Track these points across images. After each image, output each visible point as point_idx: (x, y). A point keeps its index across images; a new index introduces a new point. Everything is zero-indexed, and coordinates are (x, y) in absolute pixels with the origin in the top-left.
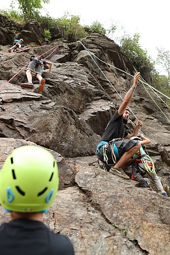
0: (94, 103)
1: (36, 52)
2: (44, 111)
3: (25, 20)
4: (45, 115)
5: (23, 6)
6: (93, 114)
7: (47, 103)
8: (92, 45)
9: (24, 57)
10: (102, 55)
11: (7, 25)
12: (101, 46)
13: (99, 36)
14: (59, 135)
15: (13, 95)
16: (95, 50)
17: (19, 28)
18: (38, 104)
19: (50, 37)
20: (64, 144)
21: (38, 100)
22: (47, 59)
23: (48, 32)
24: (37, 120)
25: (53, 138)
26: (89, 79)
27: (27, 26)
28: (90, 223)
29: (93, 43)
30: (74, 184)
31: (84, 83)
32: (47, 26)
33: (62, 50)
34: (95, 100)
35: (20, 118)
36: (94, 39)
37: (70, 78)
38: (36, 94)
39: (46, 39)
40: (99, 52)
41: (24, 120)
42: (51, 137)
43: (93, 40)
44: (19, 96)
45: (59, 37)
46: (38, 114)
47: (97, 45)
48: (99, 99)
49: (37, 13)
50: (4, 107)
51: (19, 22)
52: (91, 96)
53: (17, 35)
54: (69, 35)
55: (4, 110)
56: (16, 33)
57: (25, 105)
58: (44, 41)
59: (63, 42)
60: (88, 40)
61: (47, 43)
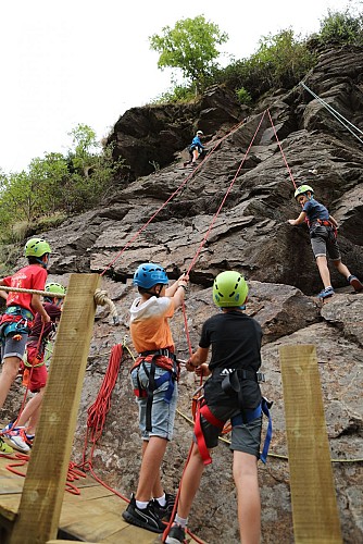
0: (347, 195)
1: (233, 143)
2: (262, 238)
3: (200, 92)
4: (265, 243)
5: (190, 70)
6: (346, 215)
7: (264, 225)
8: (327, 82)
9: (217, 162)
10: (351, 91)
11: (176, 117)
12: (344, 75)
13: (337, 54)
14: (293, 265)
15: (217, 230)
16: (335, 89)
17: (194, 111)
18: (252, 231)
19: (249, 98)
20: (305, 275)
21: (250, 225)
22: (253, 144)
23: (242, 91)
24: (256, 253)
25: (285, 270)
26: (333, 153)
27: (206, 102)
28: (341, 354)
29: (327, 77)
30: (320, 319)
31: (323, 167)
32: (237, 81)
33: (276, 116)
34: (348, 189)
35: (234, 256)
36: (327, 66)
37: (296, 167)
38: (246, 218)
39: (244, 107)
40: (343, 90)
41: (240, 257)
42: (281, 269)
43: (326, 71)
44: (225, 229)
45: (266, 88)
46: (255, 244)
47: (337, 75)
48: (355, 185)
49: (214, 68)
50: (212, 248)
51: (192, 102)
52: (337, 186)
53: (195, 124)
54: (282, 78)
55: (212, 253)
56: (193, 121)
57: (235, 238)
58: (241, 111)
59: (275, 95)
60: (317, 76)
61: (248, 113)
